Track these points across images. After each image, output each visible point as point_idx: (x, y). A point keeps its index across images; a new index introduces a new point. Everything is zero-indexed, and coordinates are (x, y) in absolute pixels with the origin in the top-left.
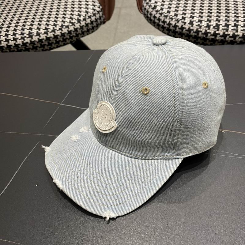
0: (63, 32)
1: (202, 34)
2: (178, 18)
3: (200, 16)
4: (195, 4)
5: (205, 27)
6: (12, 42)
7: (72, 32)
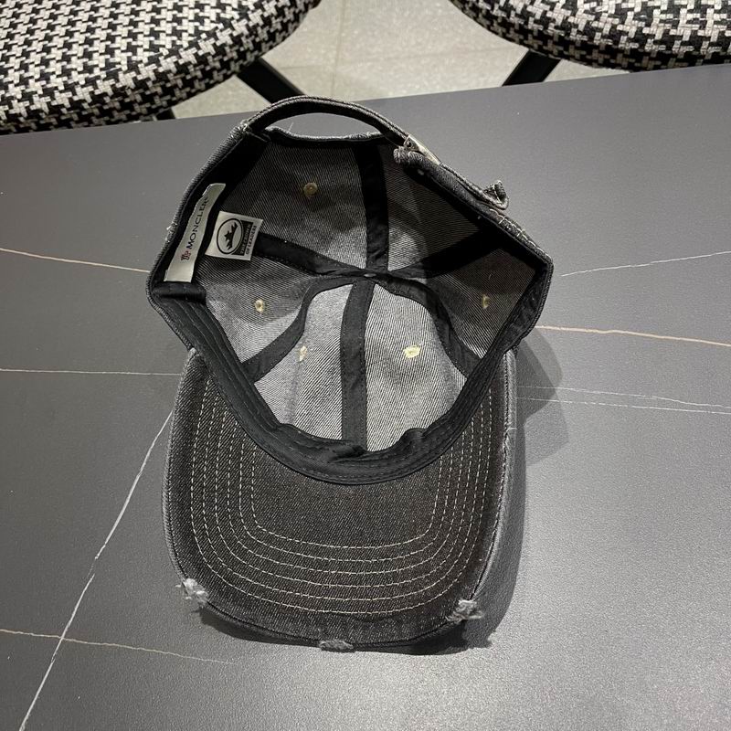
0: (201, 53)
5: (610, 16)
6: (64, 95)
7: (227, 49)
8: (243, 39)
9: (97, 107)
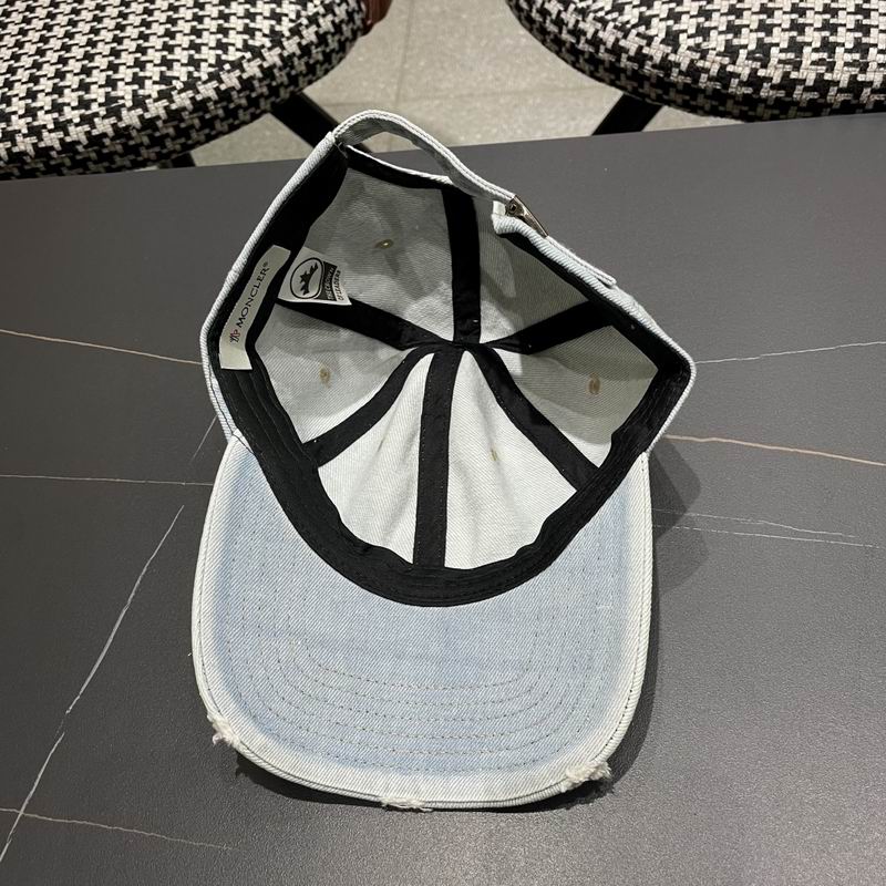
0: (223, 87)
2: (625, 18)
3: (701, 12)
5: (719, 54)
6: (53, 135)
7: (256, 83)
8: (276, 71)
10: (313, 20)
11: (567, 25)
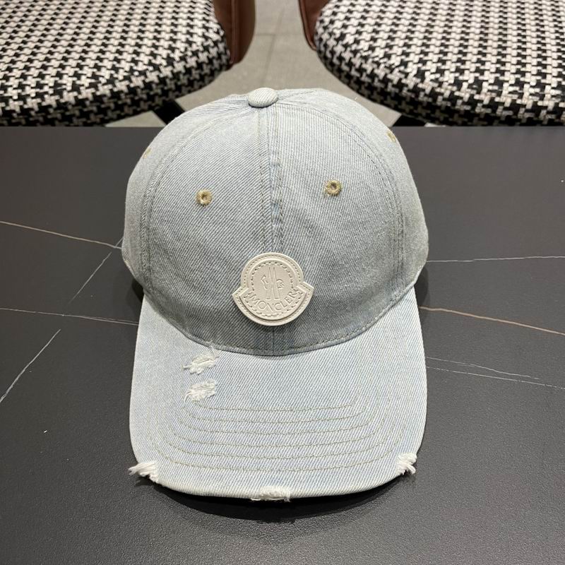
0: (132, 85)
1: (444, 99)
2: (391, 62)
3: (440, 60)
4: (431, 33)
5: (450, 84)
6: (16, 103)
7: (154, 86)
8: (168, 81)
9: (42, 116)
10: (195, 53)
11: (355, 65)
